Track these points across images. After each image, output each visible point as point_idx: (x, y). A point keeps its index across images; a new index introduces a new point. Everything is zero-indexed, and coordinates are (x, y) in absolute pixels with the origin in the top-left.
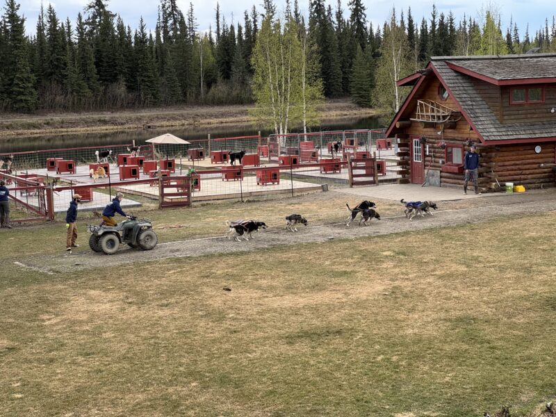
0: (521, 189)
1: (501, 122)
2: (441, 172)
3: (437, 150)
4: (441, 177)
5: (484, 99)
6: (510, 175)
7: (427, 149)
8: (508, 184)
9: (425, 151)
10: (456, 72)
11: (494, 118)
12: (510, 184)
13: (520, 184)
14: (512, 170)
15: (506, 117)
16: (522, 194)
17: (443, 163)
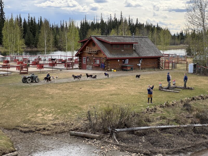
0: (115, 71)
1: (111, 53)
2: (92, 66)
3: (91, 60)
4: (92, 67)
5: (105, 47)
6: (112, 67)
7: (88, 60)
8: (112, 69)
9: (87, 61)
10: (98, 39)
11: (109, 52)
12: (113, 69)
13: (115, 69)
14: (113, 66)
15: (112, 52)
16: (116, 72)
17: (93, 64)
